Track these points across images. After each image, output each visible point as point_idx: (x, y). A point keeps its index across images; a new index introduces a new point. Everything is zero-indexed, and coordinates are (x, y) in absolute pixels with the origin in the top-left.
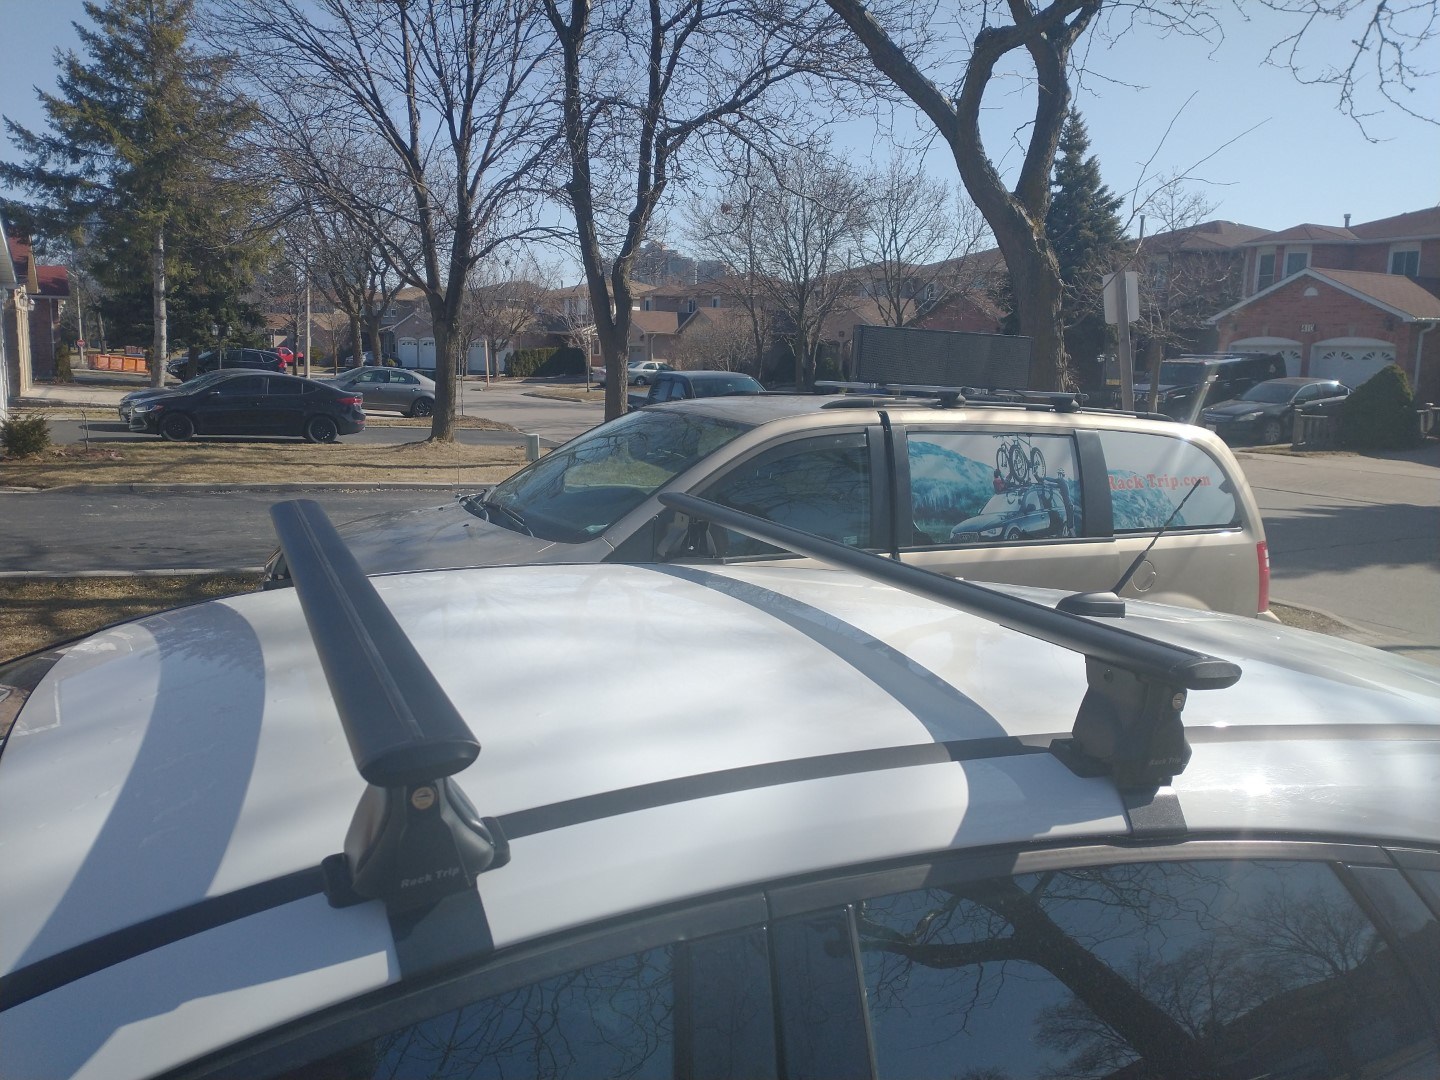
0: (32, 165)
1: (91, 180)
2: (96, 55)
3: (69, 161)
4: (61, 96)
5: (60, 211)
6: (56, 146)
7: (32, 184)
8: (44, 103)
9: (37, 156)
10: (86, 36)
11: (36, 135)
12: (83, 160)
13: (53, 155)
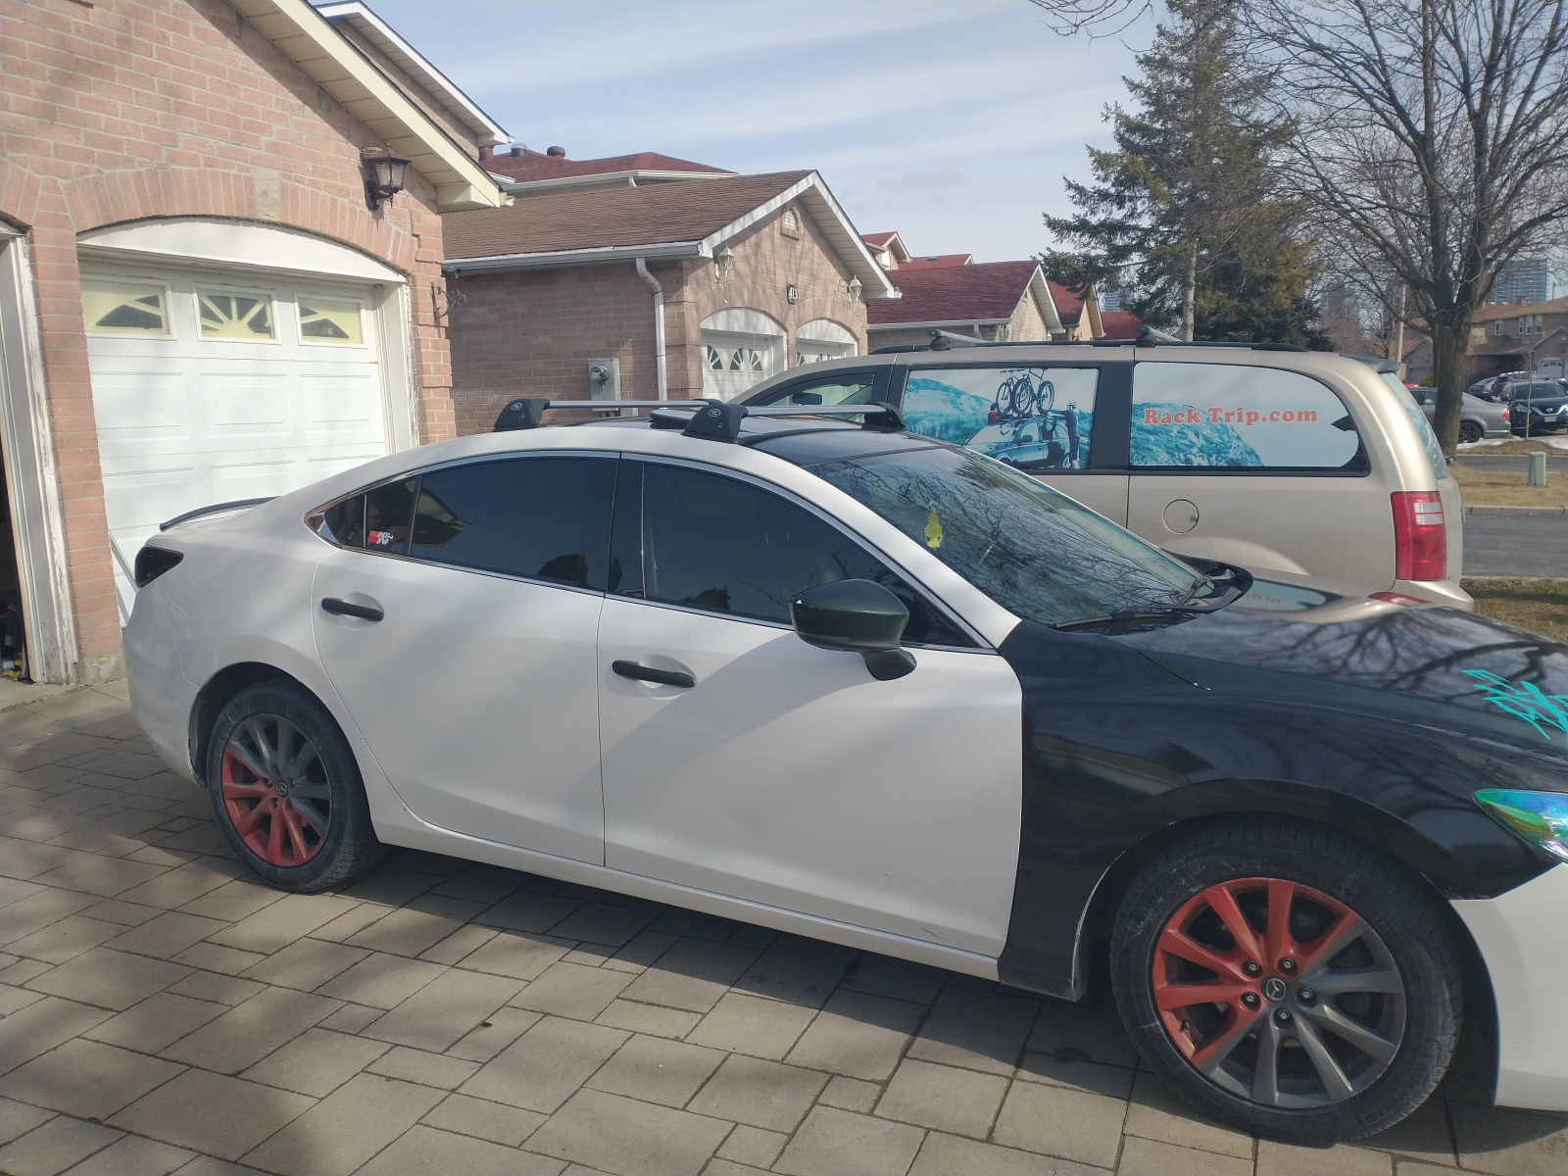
0: (1078, 217)
1: (1132, 223)
2: (1147, 103)
3: (1115, 208)
4: (1114, 148)
5: (1098, 257)
6: (1104, 196)
7: (1078, 234)
8: (1093, 159)
9: (1087, 209)
10: (1134, 87)
11: (1089, 189)
12: (1128, 205)
13: (1102, 206)
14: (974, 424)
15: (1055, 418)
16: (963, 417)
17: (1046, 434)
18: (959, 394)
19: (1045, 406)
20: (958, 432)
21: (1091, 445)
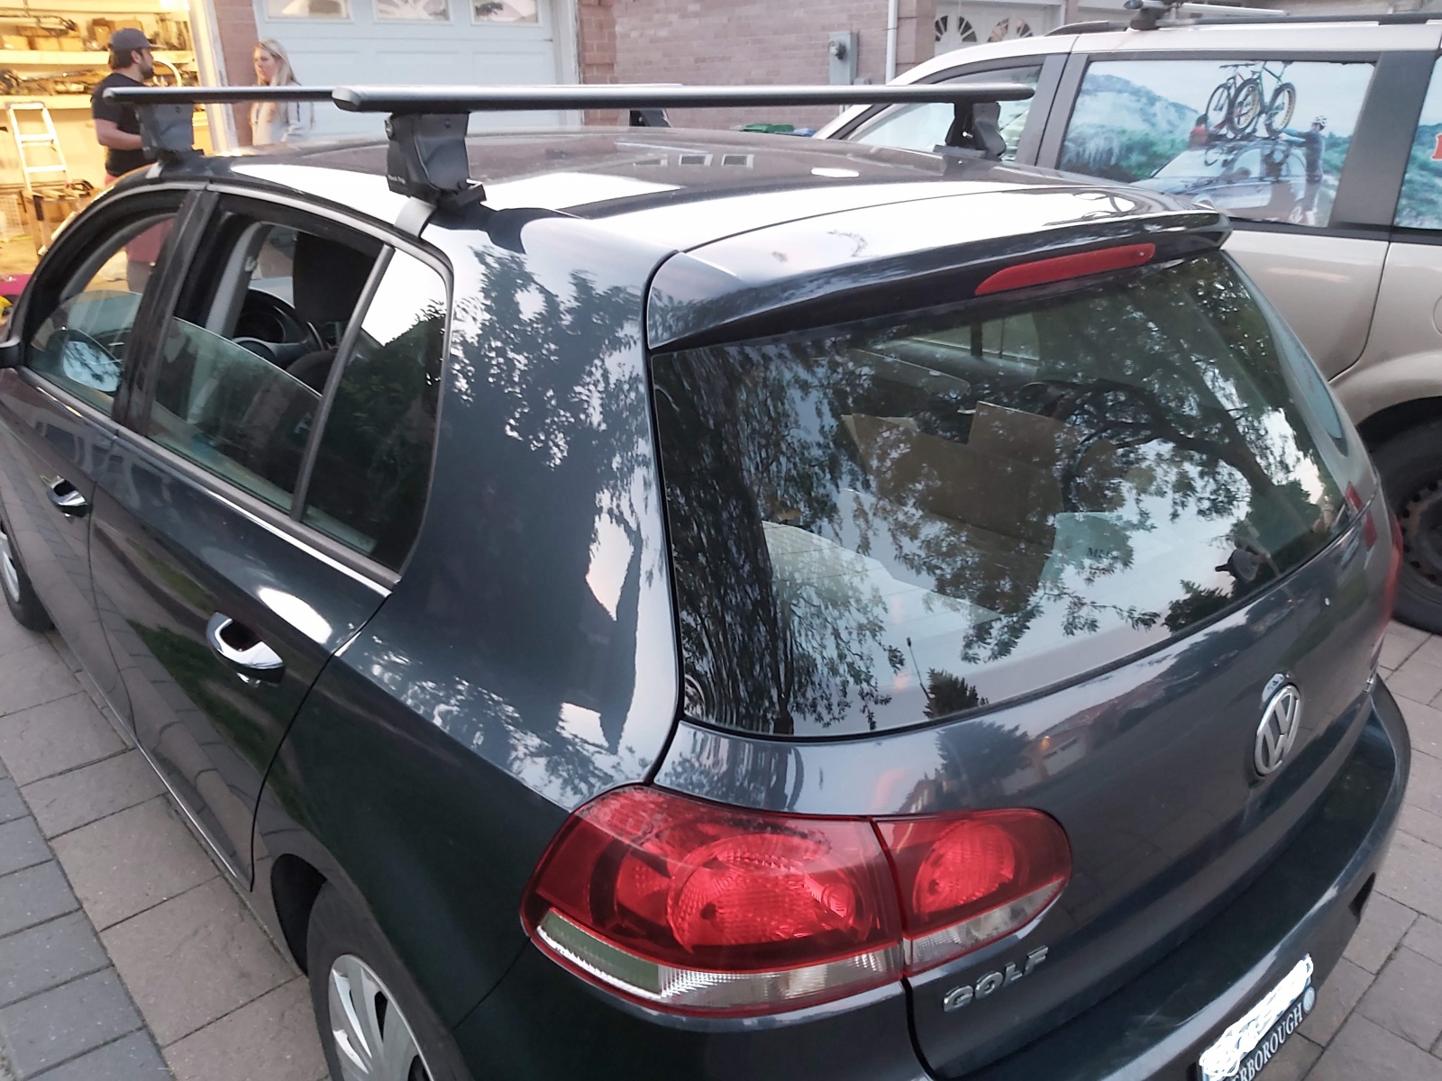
14: (1168, 146)
15: (1291, 143)
16: (1153, 136)
17: (1273, 168)
18: (1152, 100)
19: (1278, 122)
20: (1143, 159)
21: (1339, 189)
